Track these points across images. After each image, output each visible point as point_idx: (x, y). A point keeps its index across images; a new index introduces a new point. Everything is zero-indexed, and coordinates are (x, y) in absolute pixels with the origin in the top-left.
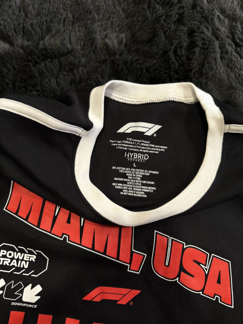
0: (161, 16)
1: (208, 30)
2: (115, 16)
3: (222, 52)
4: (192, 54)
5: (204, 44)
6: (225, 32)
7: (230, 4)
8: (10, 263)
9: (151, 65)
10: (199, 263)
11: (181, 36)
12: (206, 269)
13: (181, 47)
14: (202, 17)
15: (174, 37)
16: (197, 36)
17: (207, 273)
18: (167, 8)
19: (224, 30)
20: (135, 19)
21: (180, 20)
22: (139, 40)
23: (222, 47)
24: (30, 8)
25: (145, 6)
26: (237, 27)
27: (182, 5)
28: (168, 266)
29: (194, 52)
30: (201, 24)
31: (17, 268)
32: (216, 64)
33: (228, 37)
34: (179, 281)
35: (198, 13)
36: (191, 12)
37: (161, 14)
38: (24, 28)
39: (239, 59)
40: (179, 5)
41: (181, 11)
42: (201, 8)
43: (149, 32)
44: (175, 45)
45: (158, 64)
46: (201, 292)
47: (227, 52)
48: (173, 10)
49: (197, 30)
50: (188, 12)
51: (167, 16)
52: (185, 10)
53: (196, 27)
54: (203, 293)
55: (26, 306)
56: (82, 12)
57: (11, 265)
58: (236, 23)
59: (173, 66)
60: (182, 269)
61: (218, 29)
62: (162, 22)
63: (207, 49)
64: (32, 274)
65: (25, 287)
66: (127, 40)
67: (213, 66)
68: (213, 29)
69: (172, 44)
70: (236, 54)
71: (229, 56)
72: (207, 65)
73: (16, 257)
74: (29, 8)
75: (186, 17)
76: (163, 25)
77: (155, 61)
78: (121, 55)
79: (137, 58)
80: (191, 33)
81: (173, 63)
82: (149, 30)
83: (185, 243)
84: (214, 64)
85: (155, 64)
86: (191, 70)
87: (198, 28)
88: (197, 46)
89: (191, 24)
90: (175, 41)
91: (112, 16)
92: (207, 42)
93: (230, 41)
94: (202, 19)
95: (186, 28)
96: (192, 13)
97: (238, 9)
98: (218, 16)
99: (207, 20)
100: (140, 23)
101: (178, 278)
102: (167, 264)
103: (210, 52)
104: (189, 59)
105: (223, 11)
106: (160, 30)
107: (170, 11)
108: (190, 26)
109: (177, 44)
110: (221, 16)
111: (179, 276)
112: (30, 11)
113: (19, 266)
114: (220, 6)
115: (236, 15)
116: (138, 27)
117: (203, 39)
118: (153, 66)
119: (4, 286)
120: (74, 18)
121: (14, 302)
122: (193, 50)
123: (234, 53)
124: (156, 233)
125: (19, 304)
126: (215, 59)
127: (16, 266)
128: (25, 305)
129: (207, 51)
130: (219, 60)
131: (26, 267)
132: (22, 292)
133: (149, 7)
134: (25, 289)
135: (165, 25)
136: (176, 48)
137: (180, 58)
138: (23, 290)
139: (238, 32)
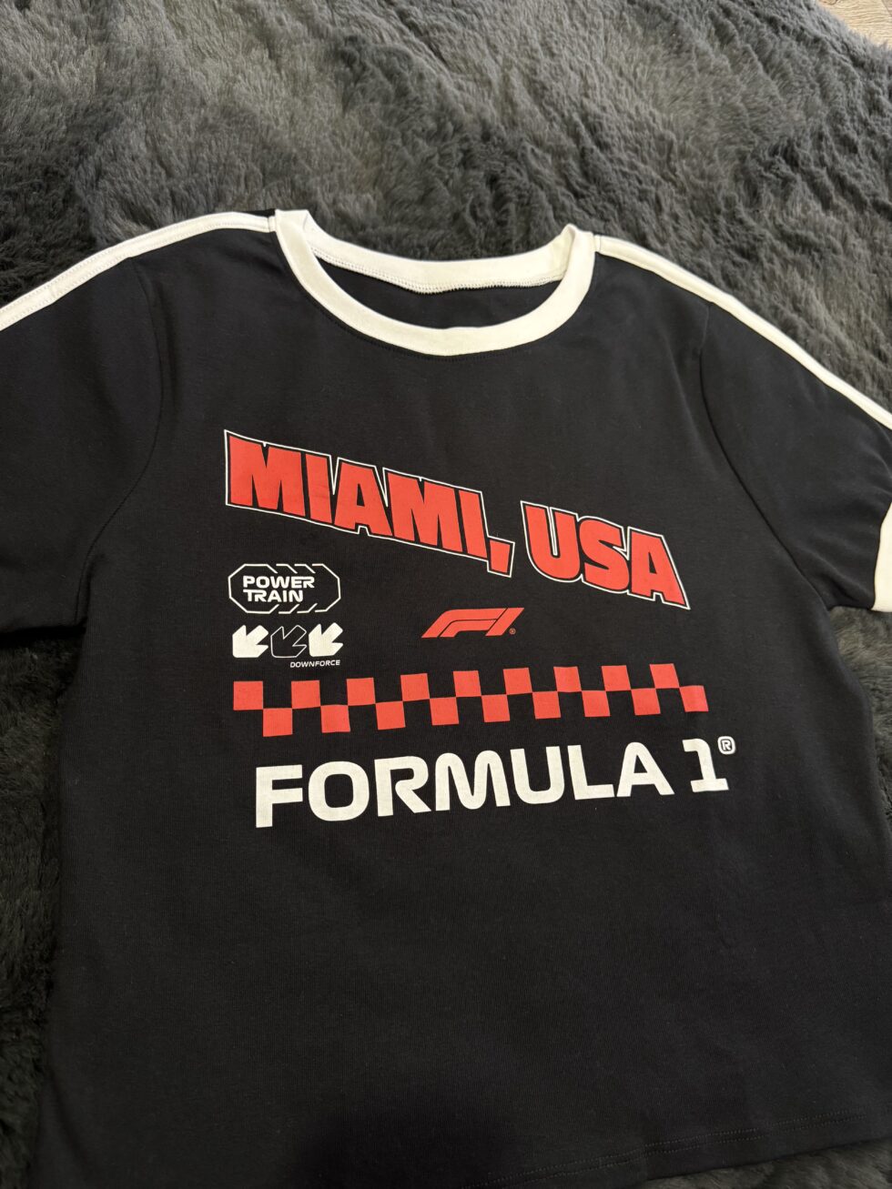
0: (431, 157)
1: (521, 175)
2: (344, 164)
3: (555, 209)
4: (504, 215)
5: (520, 196)
6: (551, 176)
7: (547, 129)
8: (266, 598)
9: (437, 238)
10: (610, 545)
11: (477, 186)
12: (626, 553)
13: (481, 205)
14: (506, 153)
15: (464, 190)
16: (505, 184)
17: (628, 558)
18: (439, 142)
19: (548, 173)
20: (383, 165)
21: (467, 161)
22: (400, 200)
23: (553, 200)
24: (174, 160)
25: (399, 142)
26: (569, 165)
27: (464, 135)
28: (558, 556)
29: (507, 211)
30: (506, 164)
31: (282, 603)
32: (550, 227)
33: (558, 183)
34: (585, 580)
35: (495, 146)
36: (484, 146)
37: (432, 154)
38: (172, 194)
39: (587, 217)
40: (458, 136)
41: (465, 146)
42: (499, 138)
43: (416, 186)
44: (470, 202)
45: (448, 237)
46: (627, 591)
47: (563, 208)
48: (452, 144)
49: (502, 175)
50: (478, 147)
51: (442, 156)
52: (471, 144)
53: (499, 170)
54: (631, 592)
55: (318, 665)
56: (278, 162)
57: (269, 600)
58: (566, 159)
59: (477, 236)
60: (584, 559)
61: (538, 172)
62: (437, 165)
63: (528, 204)
64: (315, 608)
65: (309, 632)
66: (378, 203)
67: (545, 232)
68: (528, 172)
69: (464, 201)
70: (581, 211)
71: (569, 213)
72: (534, 231)
73: (276, 586)
74: (172, 159)
75: (478, 155)
76: (439, 172)
77: (442, 232)
78: (374, 227)
79: (407, 230)
80: (493, 181)
81: (474, 231)
82: (416, 183)
83: (577, 514)
84: (547, 228)
85: (442, 238)
86: (510, 241)
87: (504, 171)
88: (510, 200)
89: (490, 165)
90: (468, 195)
91: (338, 164)
92: (526, 193)
93: (564, 190)
94: (507, 157)
95: (482, 173)
96: (487, 148)
97: (563, 136)
98: (533, 150)
99: (516, 157)
100: (395, 171)
101: (581, 576)
102: (556, 554)
103: (535, 208)
104: (501, 223)
105: (538, 142)
106: (436, 179)
107: (446, 146)
108: (488, 168)
109: (473, 200)
110: (537, 150)
111: (582, 571)
112: (175, 164)
113: (285, 600)
114: (530, 134)
115: (562, 147)
116: (393, 178)
117: (518, 188)
118: (439, 241)
119: (268, 637)
120: (264, 174)
121: (295, 660)
122: (504, 208)
123: (576, 208)
124: (524, 504)
125: (305, 664)
126: (546, 219)
127: (279, 600)
128: (317, 663)
129: (528, 208)
130: (553, 221)
131: (300, 599)
132: (306, 641)
133: (404, 143)
134: (311, 635)
135: (445, 171)
136: (473, 207)
137: (485, 223)
138: (307, 637)
139: (574, 174)
